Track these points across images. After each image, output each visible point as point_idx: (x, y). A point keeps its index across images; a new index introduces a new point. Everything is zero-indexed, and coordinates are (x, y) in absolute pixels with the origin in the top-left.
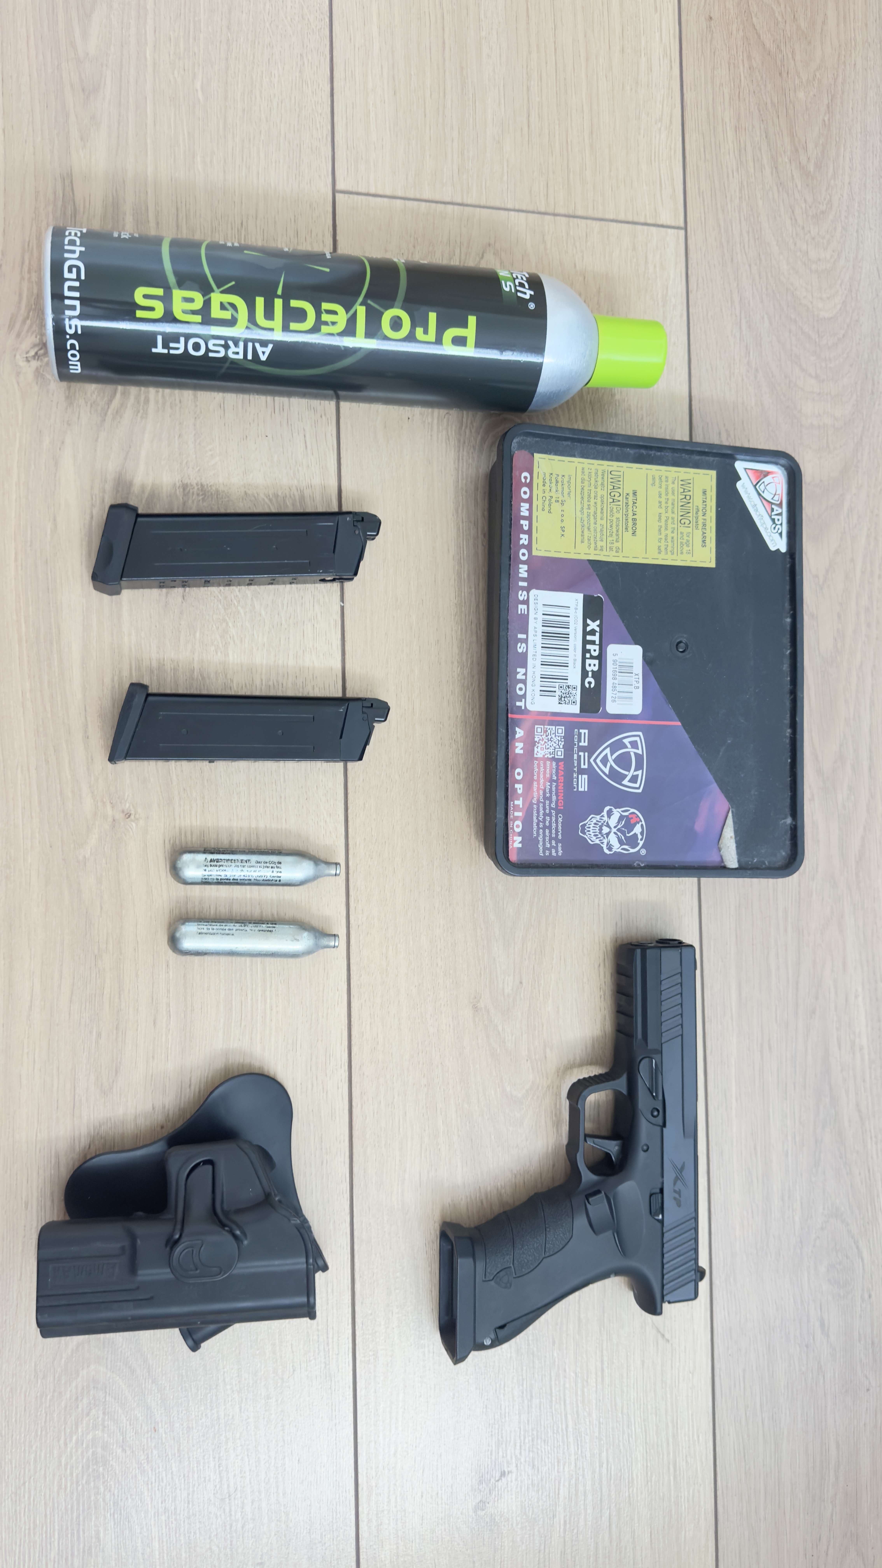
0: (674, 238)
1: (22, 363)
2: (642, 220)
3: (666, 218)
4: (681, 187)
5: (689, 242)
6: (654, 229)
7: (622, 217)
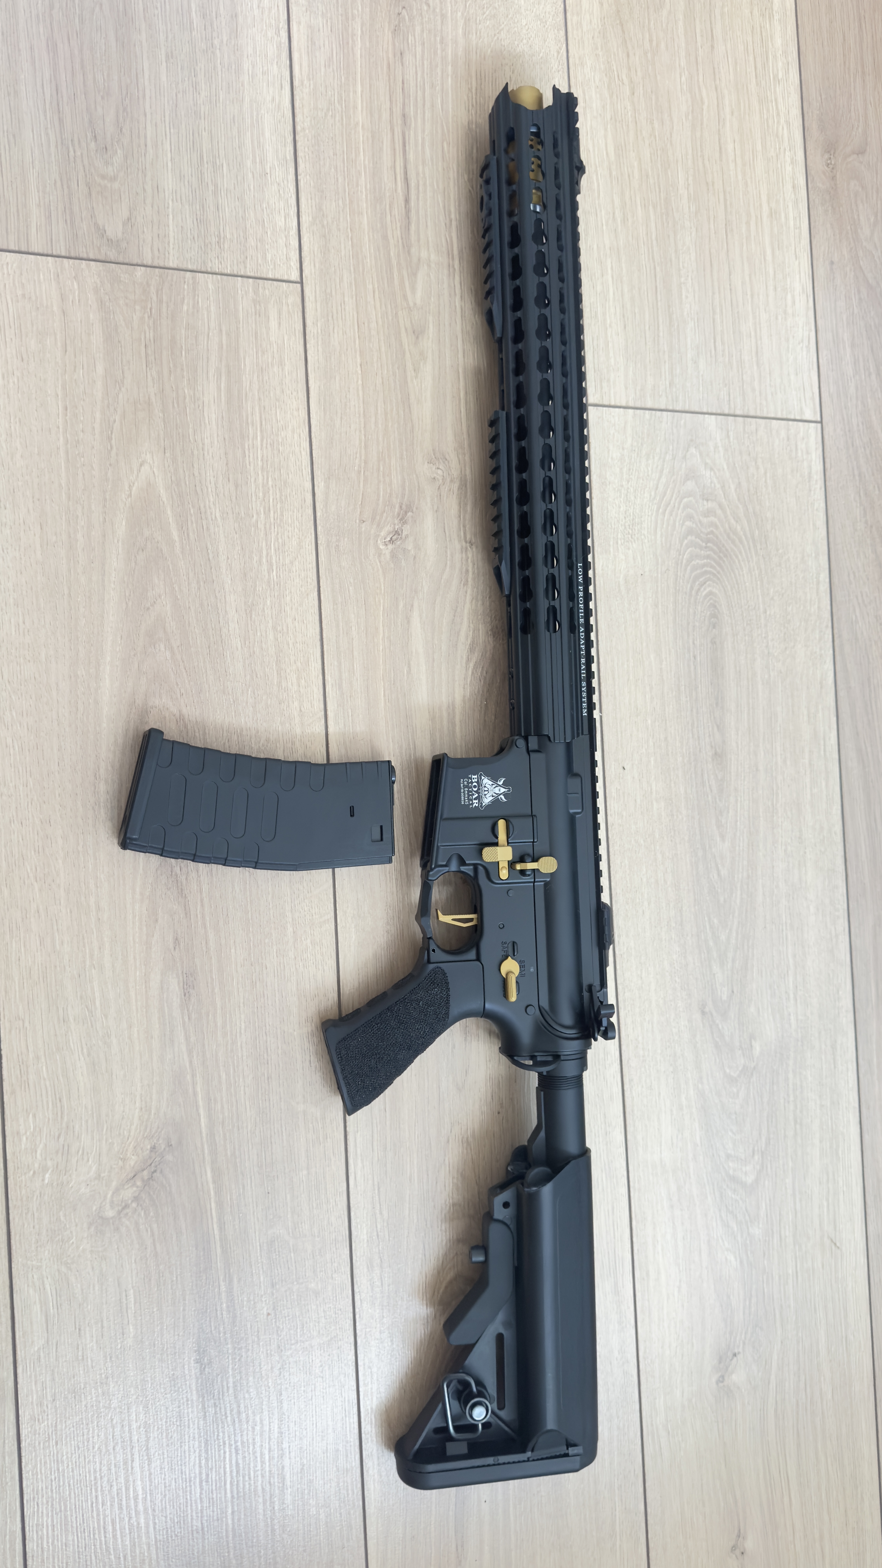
0: (813, 430)
1: (382, 547)
2: (792, 417)
3: (808, 416)
4: (817, 391)
5: (824, 432)
6: (801, 424)
7: (779, 416)
